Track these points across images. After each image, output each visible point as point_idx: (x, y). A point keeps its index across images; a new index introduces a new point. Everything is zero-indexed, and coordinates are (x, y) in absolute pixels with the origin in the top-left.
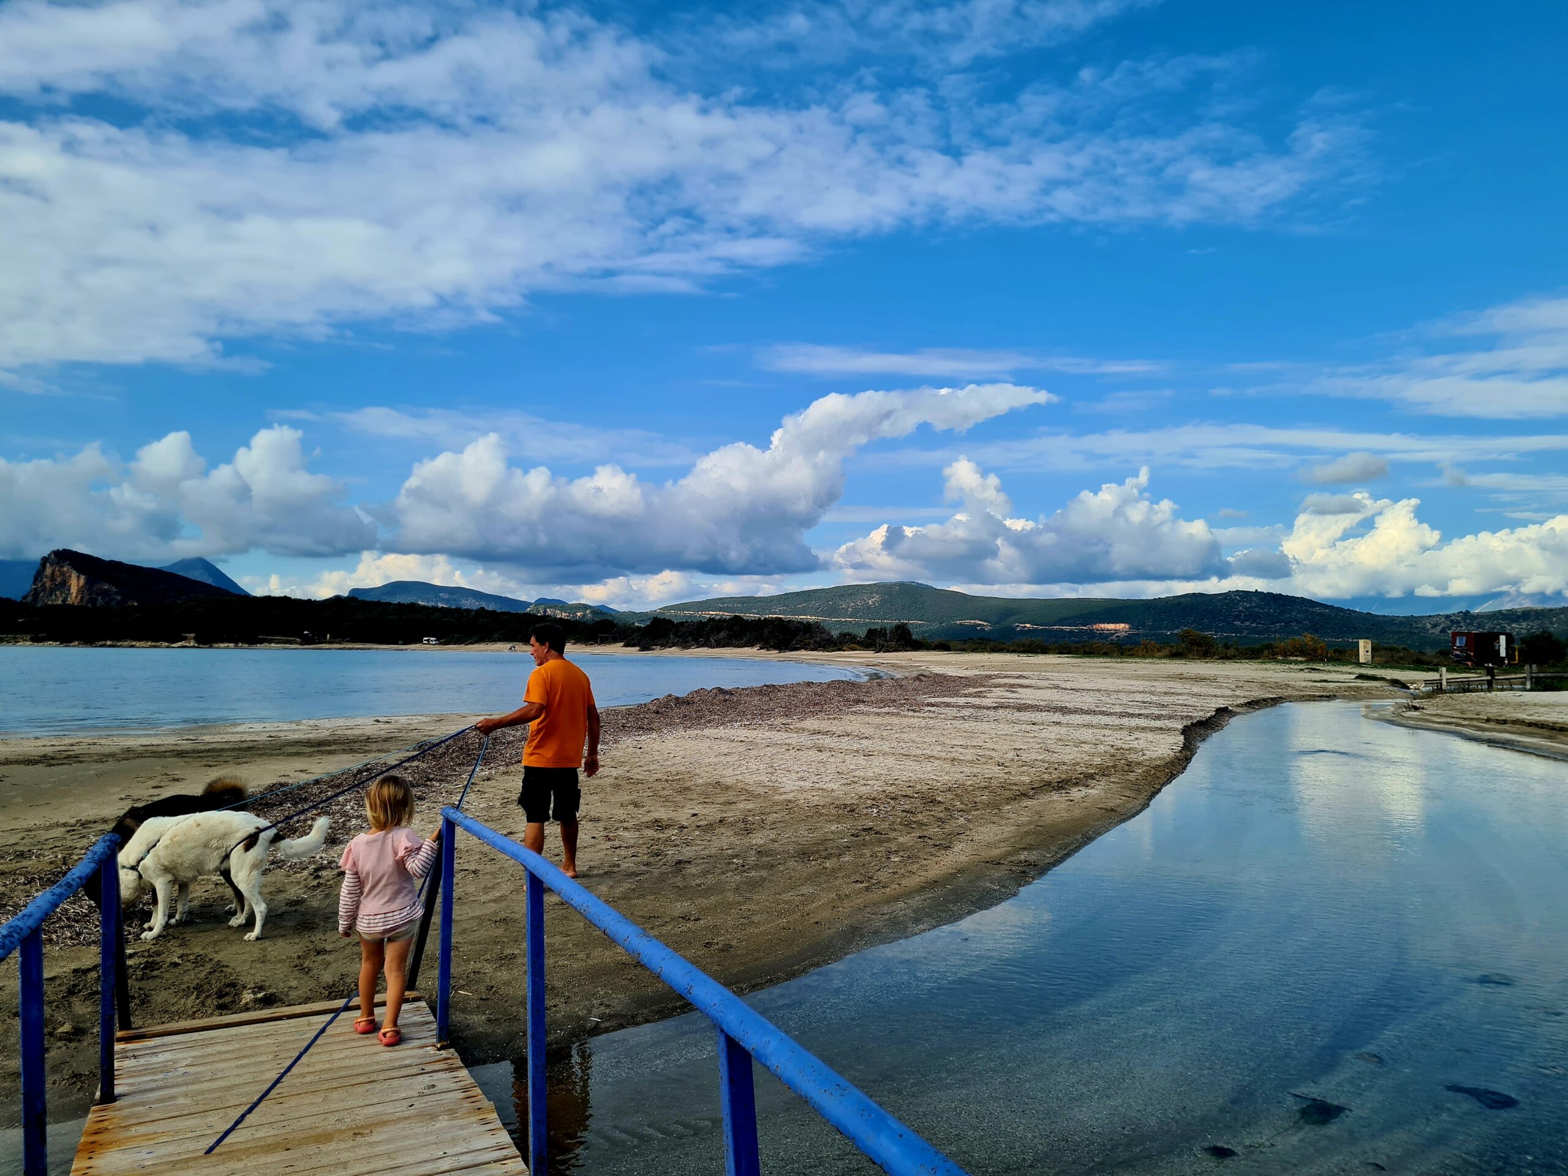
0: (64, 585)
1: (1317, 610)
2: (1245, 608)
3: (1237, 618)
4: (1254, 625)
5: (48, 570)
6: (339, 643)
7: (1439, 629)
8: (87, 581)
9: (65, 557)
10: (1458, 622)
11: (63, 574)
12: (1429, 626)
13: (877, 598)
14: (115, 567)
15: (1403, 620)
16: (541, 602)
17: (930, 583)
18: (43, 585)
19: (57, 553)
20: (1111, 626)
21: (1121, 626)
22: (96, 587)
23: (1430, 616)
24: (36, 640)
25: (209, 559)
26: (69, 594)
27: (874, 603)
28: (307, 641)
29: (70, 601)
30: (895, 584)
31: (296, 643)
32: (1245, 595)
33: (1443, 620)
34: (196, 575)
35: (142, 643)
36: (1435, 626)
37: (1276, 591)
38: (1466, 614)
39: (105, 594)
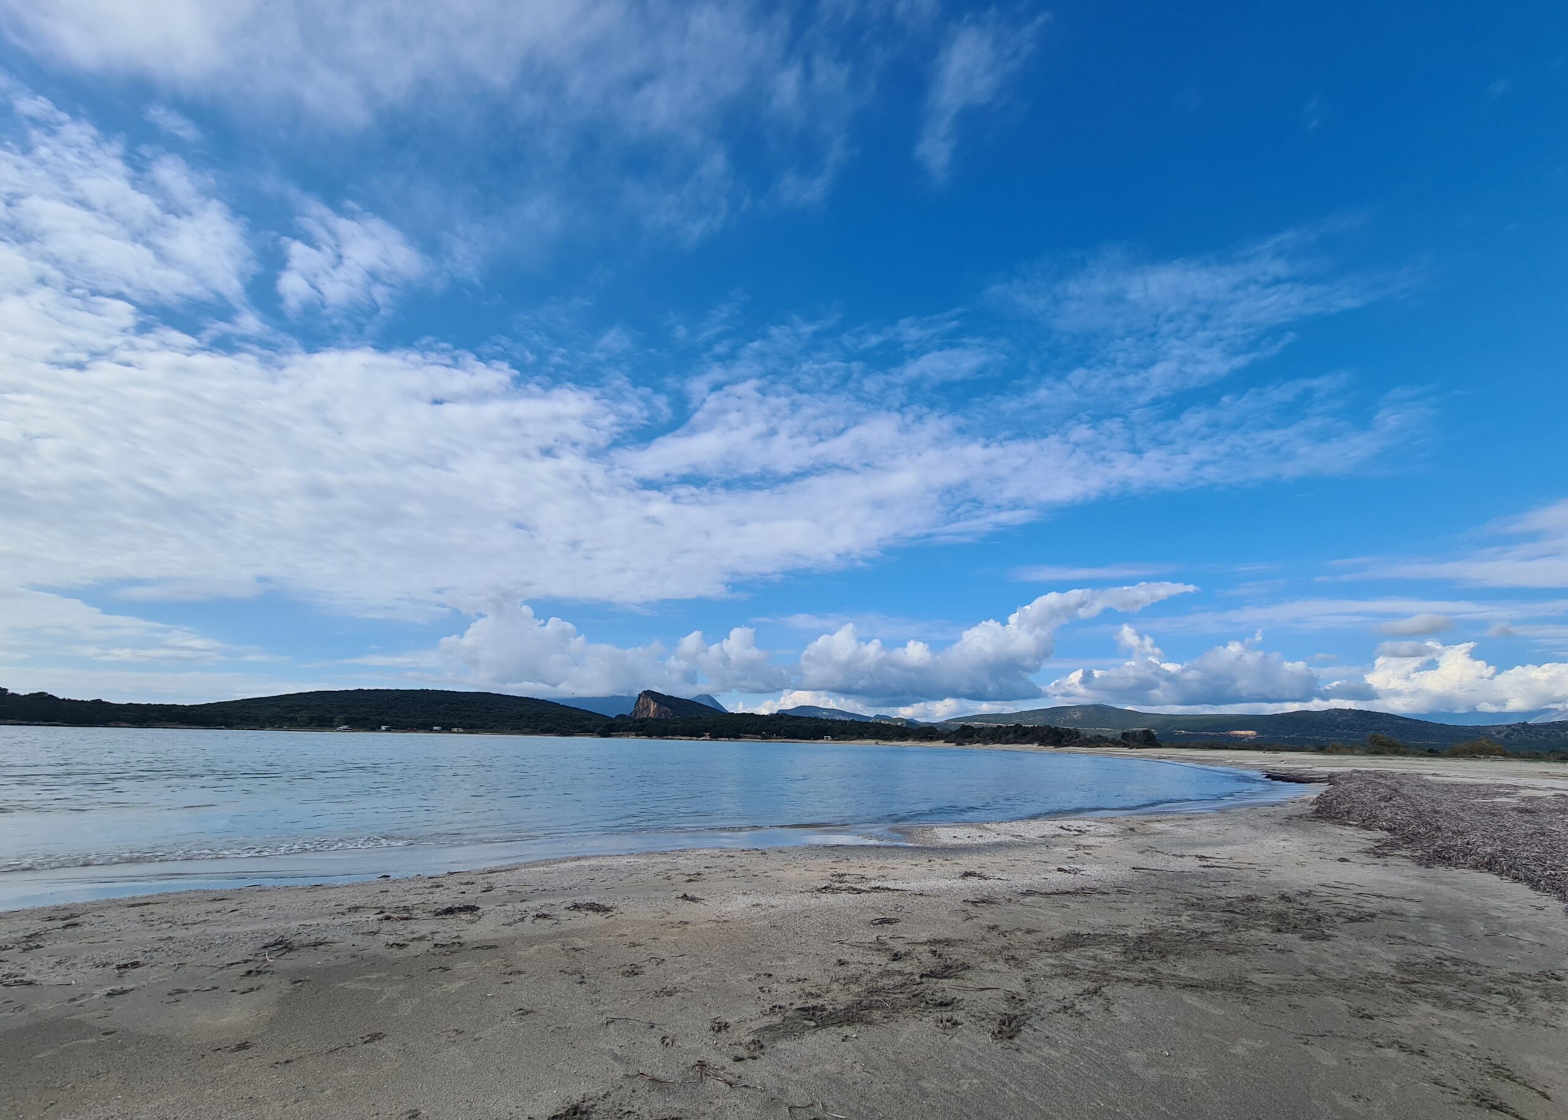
0: (648, 708)
1: (1400, 721)
2: (1343, 720)
3: (1338, 727)
4: (1351, 732)
5: (641, 701)
6: (780, 739)
7: (1503, 735)
8: (658, 706)
9: (649, 694)
10: (1518, 730)
11: (647, 702)
12: (1494, 733)
13: (1079, 714)
14: (670, 698)
15: (1472, 729)
16: (877, 717)
17: (1113, 705)
18: (639, 708)
19: (645, 692)
20: (1243, 732)
21: (1250, 732)
22: (662, 709)
23: (1494, 726)
24: (637, 735)
25: (712, 695)
26: (650, 712)
27: (1077, 717)
28: (764, 738)
29: (650, 716)
30: (1090, 706)
31: (758, 738)
32: (1342, 712)
33: (1505, 729)
34: (705, 703)
35: (685, 738)
36: (1499, 733)
37: (1365, 709)
38: (1525, 724)
39: (665, 712)
